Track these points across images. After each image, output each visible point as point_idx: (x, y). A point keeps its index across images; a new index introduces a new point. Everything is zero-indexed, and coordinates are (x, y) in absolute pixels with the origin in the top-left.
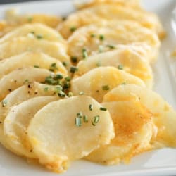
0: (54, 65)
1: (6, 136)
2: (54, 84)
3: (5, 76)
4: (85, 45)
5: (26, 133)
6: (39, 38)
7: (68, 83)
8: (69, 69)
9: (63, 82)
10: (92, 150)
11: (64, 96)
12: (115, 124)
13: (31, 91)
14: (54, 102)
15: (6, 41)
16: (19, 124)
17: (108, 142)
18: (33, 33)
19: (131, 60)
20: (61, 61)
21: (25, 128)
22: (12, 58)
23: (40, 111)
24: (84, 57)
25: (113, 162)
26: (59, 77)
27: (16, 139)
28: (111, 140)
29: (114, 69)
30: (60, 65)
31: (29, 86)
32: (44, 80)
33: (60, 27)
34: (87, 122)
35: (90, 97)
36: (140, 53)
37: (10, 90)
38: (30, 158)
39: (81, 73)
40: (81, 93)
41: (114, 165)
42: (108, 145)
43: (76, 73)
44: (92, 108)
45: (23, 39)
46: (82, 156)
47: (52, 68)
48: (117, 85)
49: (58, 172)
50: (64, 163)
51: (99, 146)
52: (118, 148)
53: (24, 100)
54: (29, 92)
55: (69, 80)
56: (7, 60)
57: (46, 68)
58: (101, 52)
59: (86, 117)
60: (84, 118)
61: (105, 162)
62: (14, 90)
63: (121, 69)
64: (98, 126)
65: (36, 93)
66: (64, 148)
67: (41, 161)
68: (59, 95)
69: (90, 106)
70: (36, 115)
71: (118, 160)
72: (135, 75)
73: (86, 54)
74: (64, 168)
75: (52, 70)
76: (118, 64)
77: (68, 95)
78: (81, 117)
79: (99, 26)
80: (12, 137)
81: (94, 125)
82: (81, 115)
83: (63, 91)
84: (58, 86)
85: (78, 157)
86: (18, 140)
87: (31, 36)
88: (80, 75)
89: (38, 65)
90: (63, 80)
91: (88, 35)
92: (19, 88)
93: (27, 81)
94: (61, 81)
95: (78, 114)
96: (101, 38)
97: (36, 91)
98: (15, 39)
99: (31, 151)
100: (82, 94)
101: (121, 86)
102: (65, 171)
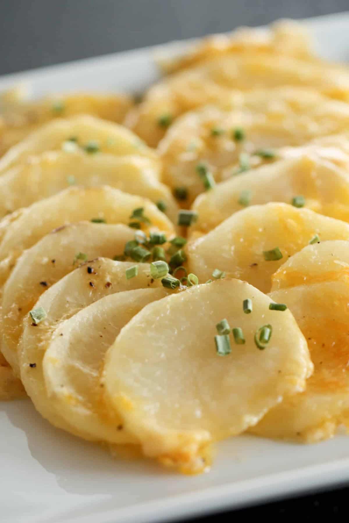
0: (138, 212)
1: (54, 397)
2: (147, 259)
3: (26, 252)
4: (201, 155)
5: (102, 386)
6: (91, 150)
7: (180, 252)
8: (177, 220)
9: (168, 252)
10: (265, 410)
11: (177, 284)
12: (308, 339)
13: (95, 281)
14: (156, 304)
15: (12, 165)
16: (78, 364)
17: (300, 385)
18: (73, 140)
19: (318, 183)
20: (153, 200)
21: (95, 374)
22: (36, 206)
23: (127, 327)
24: (207, 186)
25: (319, 434)
26: (157, 241)
27: (78, 401)
28: (307, 380)
29: (285, 207)
30: (151, 209)
31: (89, 270)
32: (121, 253)
33: (132, 118)
34: (243, 342)
35: (240, 281)
36: (337, 163)
37: (45, 285)
38: (115, 445)
39: (204, 225)
40: (216, 273)
41: (322, 439)
42: (303, 394)
43: (193, 225)
44: (250, 307)
45: (52, 157)
46: (245, 427)
47: (136, 220)
48: (300, 248)
49: (190, 472)
50: (202, 447)
51: (280, 399)
52: (327, 398)
53: (82, 306)
54: (91, 284)
55: (180, 246)
56: (26, 212)
57: (123, 222)
58: (244, 169)
59: (240, 330)
60: (235, 333)
61: (299, 434)
62: (52, 283)
63: (300, 206)
64: (271, 349)
65: (108, 284)
66: (198, 413)
67: (147, 450)
68: (166, 283)
69: (246, 303)
70: (118, 339)
71: (331, 426)
72: (337, 217)
73: (210, 177)
74: (204, 460)
75: (135, 226)
76: (290, 195)
77: (184, 282)
78: (226, 332)
79: (227, 109)
80: (70, 397)
81: (261, 348)
82: (227, 327)
83: (171, 273)
84: (160, 262)
85: (235, 430)
86: (84, 405)
87: (70, 148)
88: (204, 231)
89: (101, 216)
90: (167, 245)
91: (205, 133)
92: (66, 278)
93: (80, 256)
94: (162, 250)
95: (220, 327)
96: (238, 137)
97: (108, 279)
98: (35, 160)
99: (120, 428)
100: (219, 277)
101: (311, 248)
102: (207, 469)
